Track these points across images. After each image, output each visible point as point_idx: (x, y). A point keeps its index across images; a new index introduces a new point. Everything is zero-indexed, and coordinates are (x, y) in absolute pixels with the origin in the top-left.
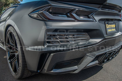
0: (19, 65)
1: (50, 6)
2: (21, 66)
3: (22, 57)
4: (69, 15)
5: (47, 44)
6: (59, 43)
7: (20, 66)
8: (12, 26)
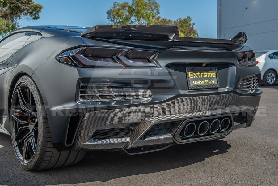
0: (39, 138)
1: (85, 47)
2: (41, 140)
3: (43, 124)
4: (115, 58)
5: (81, 100)
6: (98, 98)
7: (39, 140)
8: (28, 76)
